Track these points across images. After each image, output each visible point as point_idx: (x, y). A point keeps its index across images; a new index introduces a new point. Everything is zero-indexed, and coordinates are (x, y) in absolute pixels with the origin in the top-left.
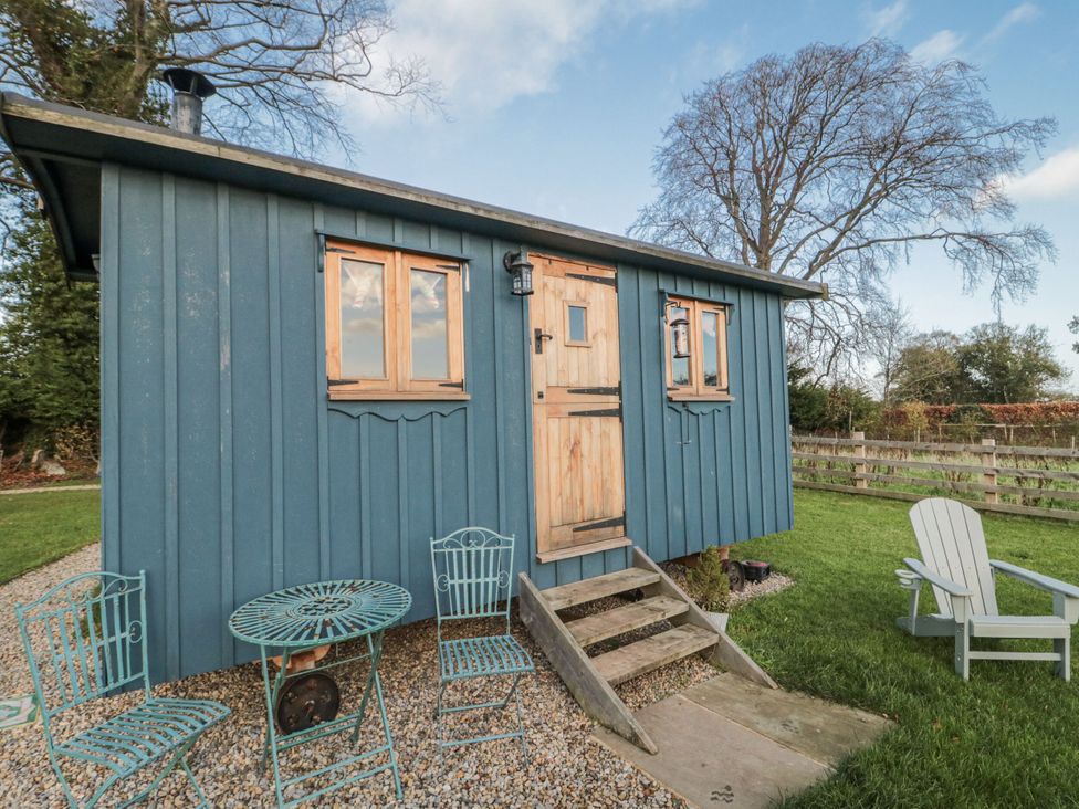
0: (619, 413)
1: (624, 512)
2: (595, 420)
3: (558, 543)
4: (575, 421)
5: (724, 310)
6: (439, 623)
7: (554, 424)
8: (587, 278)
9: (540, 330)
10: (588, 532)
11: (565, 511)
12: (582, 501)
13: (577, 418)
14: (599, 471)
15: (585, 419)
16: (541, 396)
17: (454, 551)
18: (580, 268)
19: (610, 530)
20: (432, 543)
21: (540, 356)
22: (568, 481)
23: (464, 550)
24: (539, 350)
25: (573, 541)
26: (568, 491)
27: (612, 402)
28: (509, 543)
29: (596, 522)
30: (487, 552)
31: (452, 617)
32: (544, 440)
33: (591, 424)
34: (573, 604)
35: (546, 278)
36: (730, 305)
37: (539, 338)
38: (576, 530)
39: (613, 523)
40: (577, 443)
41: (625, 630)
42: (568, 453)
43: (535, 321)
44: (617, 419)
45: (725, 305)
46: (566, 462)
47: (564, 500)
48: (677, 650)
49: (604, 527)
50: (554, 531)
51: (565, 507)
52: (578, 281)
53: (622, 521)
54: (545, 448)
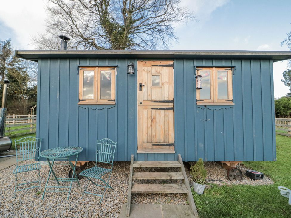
0: (172, 109)
1: (174, 142)
2: (162, 111)
3: (146, 148)
4: (154, 111)
5: (232, 69)
6: (96, 162)
7: (145, 112)
8: (160, 66)
9: (141, 84)
10: (158, 146)
11: (148, 139)
12: (156, 136)
13: (155, 110)
14: (163, 127)
15: (158, 111)
16: (141, 103)
17: (102, 144)
18: (158, 63)
19: (168, 147)
20: (97, 141)
21: (141, 91)
22: (150, 129)
23: (104, 144)
24: (141, 90)
25: (152, 148)
26: (150, 132)
27: (170, 105)
28: (115, 144)
29: (161, 143)
30: (109, 146)
31: (99, 161)
32: (141, 117)
33: (160, 112)
34: (142, 167)
35: (144, 68)
36: (234, 67)
37: (141, 86)
38: (153, 145)
39: (169, 145)
40: (154, 118)
41: (152, 179)
42: (150, 121)
43: (139, 81)
44: (172, 111)
45: (232, 67)
46: (149, 124)
47: (148, 135)
48: (165, 190)
49: (165, 145)
50: (144, 144)
51: (148, 137)
52: (157, 67)
53: (173, 145)
54: (142, 119)
